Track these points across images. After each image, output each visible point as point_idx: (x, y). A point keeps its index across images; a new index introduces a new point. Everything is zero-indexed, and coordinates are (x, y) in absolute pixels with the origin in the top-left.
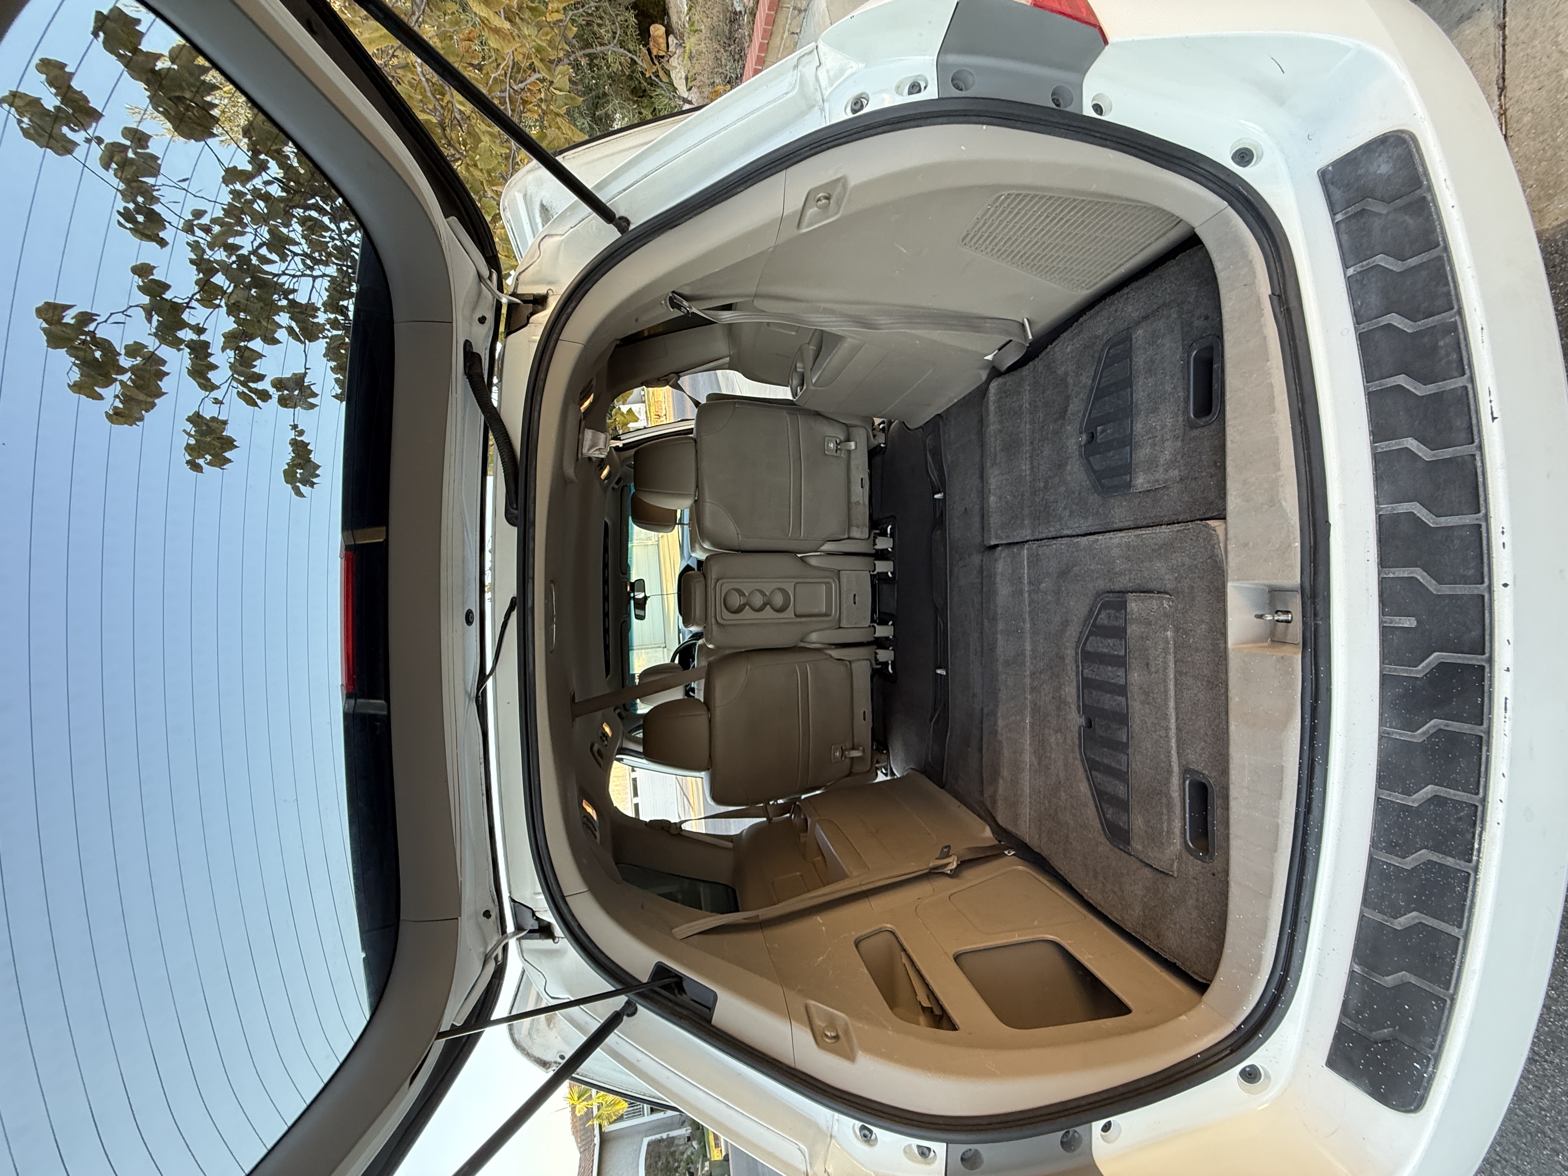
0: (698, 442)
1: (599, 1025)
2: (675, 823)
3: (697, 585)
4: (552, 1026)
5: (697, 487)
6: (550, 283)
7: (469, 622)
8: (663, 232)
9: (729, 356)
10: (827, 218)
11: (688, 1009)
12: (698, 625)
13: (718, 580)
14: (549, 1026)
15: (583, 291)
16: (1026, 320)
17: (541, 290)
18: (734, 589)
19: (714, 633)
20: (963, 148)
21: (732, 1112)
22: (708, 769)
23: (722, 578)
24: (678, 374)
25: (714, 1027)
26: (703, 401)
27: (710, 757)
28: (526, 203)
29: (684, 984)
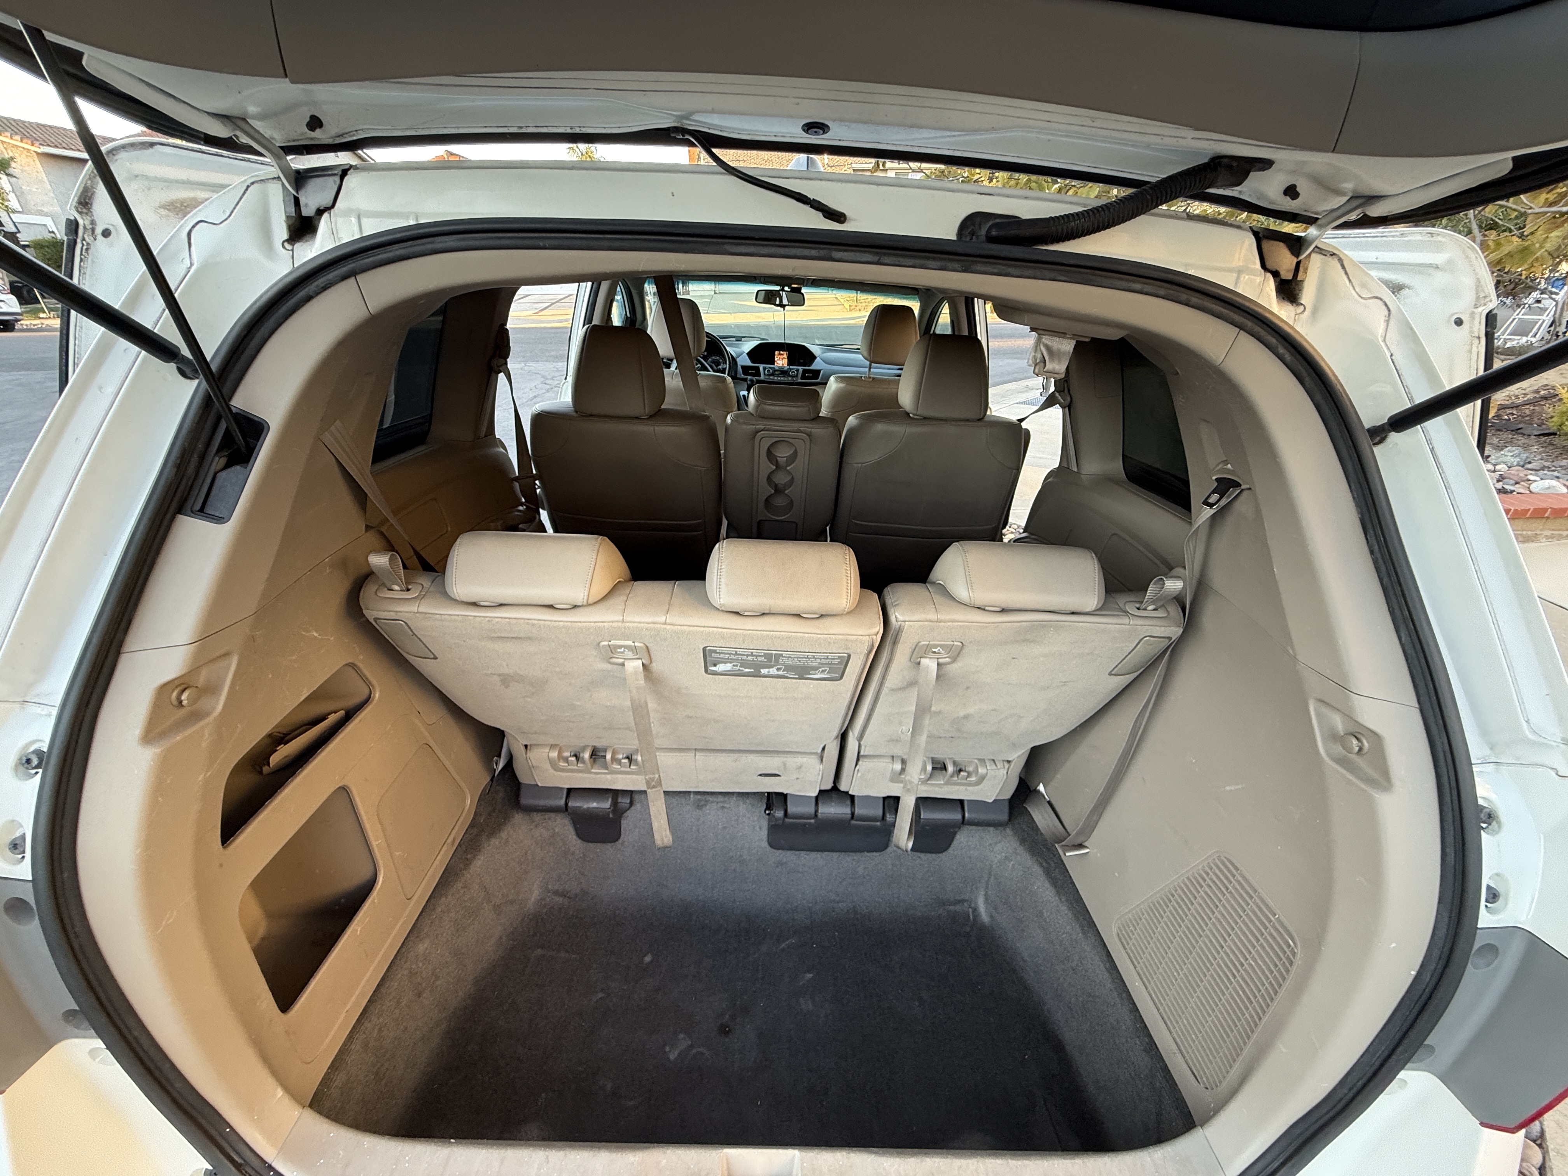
0: (980, 424)
1: (149, 327)
2: (506, 364)
3: (805, 410)
4: (163, 212)
5: (925, 418)
6: (1315, 311)
7: (810, 127)
8: (1358, 505)
9: (1079, 473)
10: (1324, 741)
11: (197, 473)
12: (757, 407)
13: (809, 435)
14: (164, 207)
15: (1304, 374)
16: (1087, 850)
17: (1307, 295)
18: (796, 452)
19: (745, 427)
20: (1394, 945)
21: (34, 550)
22: (576, 411)
23: (811, 440)
24: (1069, 408)
25: (173, 519)
26: (1024, 425)
27: (591, 415)
28: (1421, 265)
29: (238, 468)
